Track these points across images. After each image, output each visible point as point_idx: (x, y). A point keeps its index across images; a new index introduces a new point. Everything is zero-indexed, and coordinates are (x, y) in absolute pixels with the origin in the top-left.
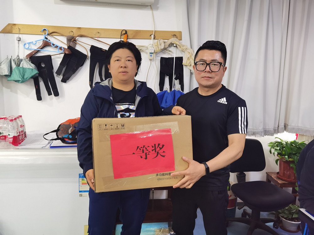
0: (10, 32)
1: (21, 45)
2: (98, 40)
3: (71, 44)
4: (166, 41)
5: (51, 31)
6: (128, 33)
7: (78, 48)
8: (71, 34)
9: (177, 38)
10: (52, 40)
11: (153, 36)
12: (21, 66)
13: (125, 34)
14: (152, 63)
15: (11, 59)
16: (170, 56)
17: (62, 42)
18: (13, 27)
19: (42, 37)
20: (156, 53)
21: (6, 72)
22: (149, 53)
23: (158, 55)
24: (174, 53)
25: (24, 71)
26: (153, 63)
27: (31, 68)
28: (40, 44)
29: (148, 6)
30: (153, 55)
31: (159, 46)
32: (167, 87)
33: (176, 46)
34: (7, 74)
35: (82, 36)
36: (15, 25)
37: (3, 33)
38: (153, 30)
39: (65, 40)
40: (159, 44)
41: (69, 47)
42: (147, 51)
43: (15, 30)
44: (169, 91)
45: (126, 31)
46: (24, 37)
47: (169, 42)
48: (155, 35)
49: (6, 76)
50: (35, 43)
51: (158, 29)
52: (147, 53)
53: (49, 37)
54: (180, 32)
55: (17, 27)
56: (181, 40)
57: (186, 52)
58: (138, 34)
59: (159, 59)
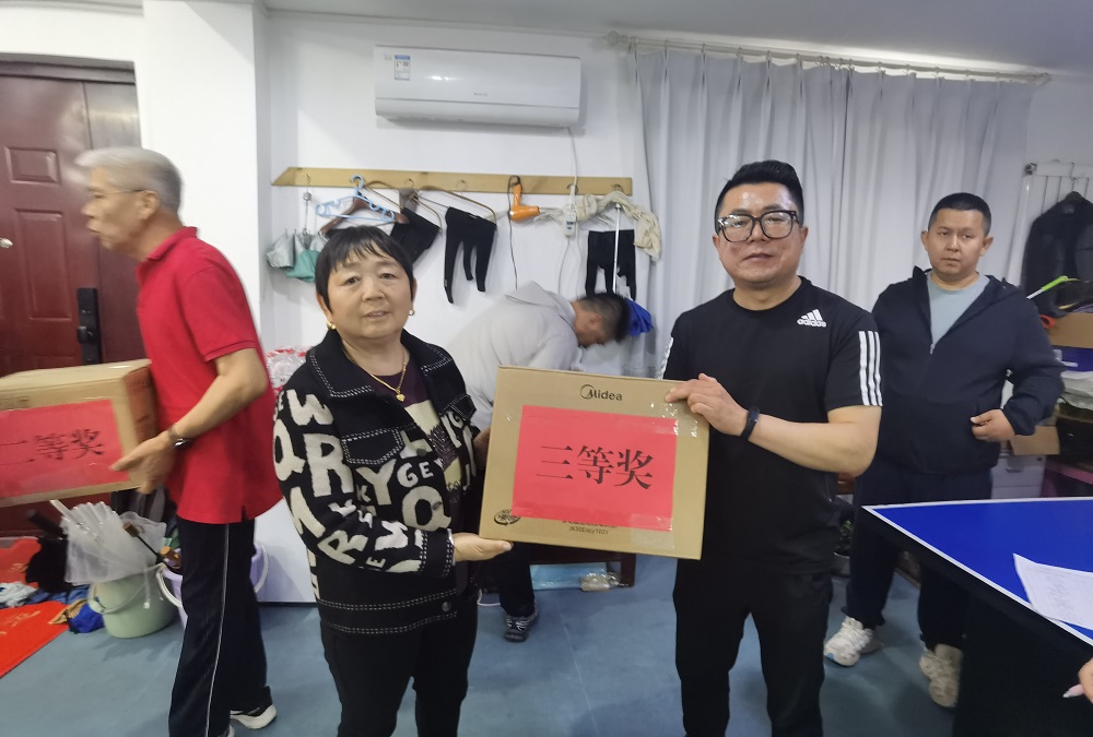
0: (291, 184)
1: (311, 209)
2: (462, 197)
3: (408, 205)
4: (600, 197)
5: (369, 180)
6: (523, 181)
7: (421, 212)
8: (409, 185)
9: (622, 191)
10: (371, 197)
11: (573, 188)
12: (312, 248)
13: (516, 184)
14: (571, 242)
15: (293, 236)
16: (608, 229)
17: (389, 200)
18: (298, 173)
19: (352, 193)
20: (579, 222)
21: (285, 261)
22: (565, 223)
23: (584, 227)
24: (616, 224)
26: (574, 243)
28: (349, 205)
30: (573, 226)
31: (587, 208)
33: (621, 209)
34: (287, 265)
35: (429, 189)
36: (300, 169)
37: (279, 185)
38: (574, 175)
39: (395, 196)
40: (586, 204)
41: (405, 211)
42: (561, 218)
43: (300, 178)
45: (519, 178)
46: (317, 193)
47: (606, 199)
48: (577, 186)
49: (286, 268)
50: (336, 202)
51: (584, 174)
52: (560, 223)
53: (364, 192)
54: (630, 180)
55: (303, 173)
56: (630, 195)
57: (642, 220)
58: (542, 185)
59: (587, 234)
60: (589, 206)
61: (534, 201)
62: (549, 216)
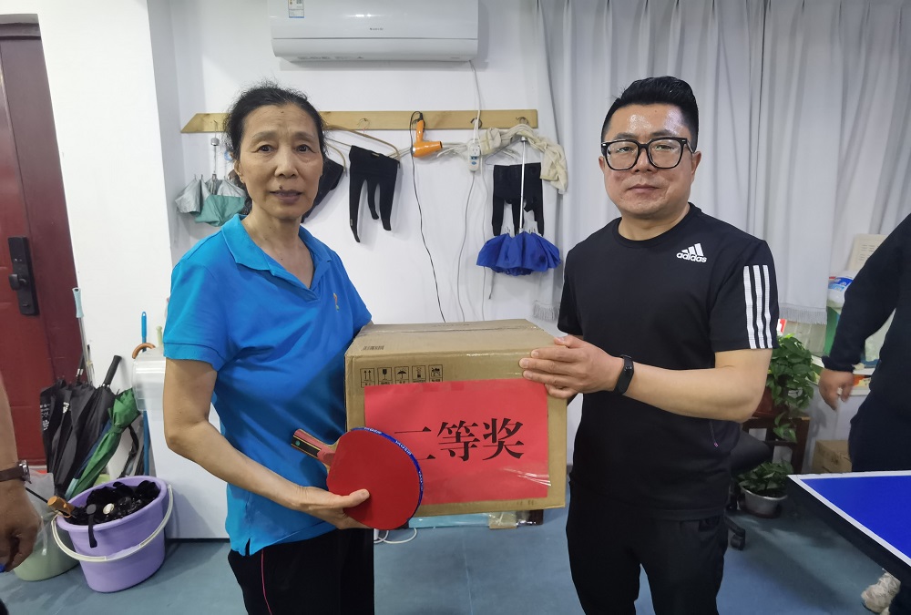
0: (199, 130)
1: (220, 154)
2: (364, 136)
4: (505, 131)
6: (426, 118)
9: (528, 123)
11: (476, 122)
12: (219, 193)
13: (419, 120)
14: (477, 178)
15: (200, 182)
16: (514, 163)
18: (205, 119)
20: (484, 156)
21: (192, 207)
22: (469, 158)
23: (488, 162)
24: (522, 157)
25: (224, 202)
26: (479, 178)
27: (237, 196)
29: (465, 62)
30: (477, 161)
31: (490, 142)
32: (508, 226)
33: (526, 141)
34: (194, 210)
35: (334, 129)
36: (207, 115)
37: (187, 133)
38: (478, 109)
40: (489, 137)
42: (465, 153)
43: (208, 124)
44: (512, 234)
45: (421, 114)
47: (510, 133)
48: (480, 120)
49: (192, 213)
51: (489, 107)
52: (465, 158)
54: (535, 112)
56: (536, 127)
57: (547, 152)
58: (445, 120)
59: (492, 168)
60: (493, 139)
61: (436, 136)
62: (452, 151)
